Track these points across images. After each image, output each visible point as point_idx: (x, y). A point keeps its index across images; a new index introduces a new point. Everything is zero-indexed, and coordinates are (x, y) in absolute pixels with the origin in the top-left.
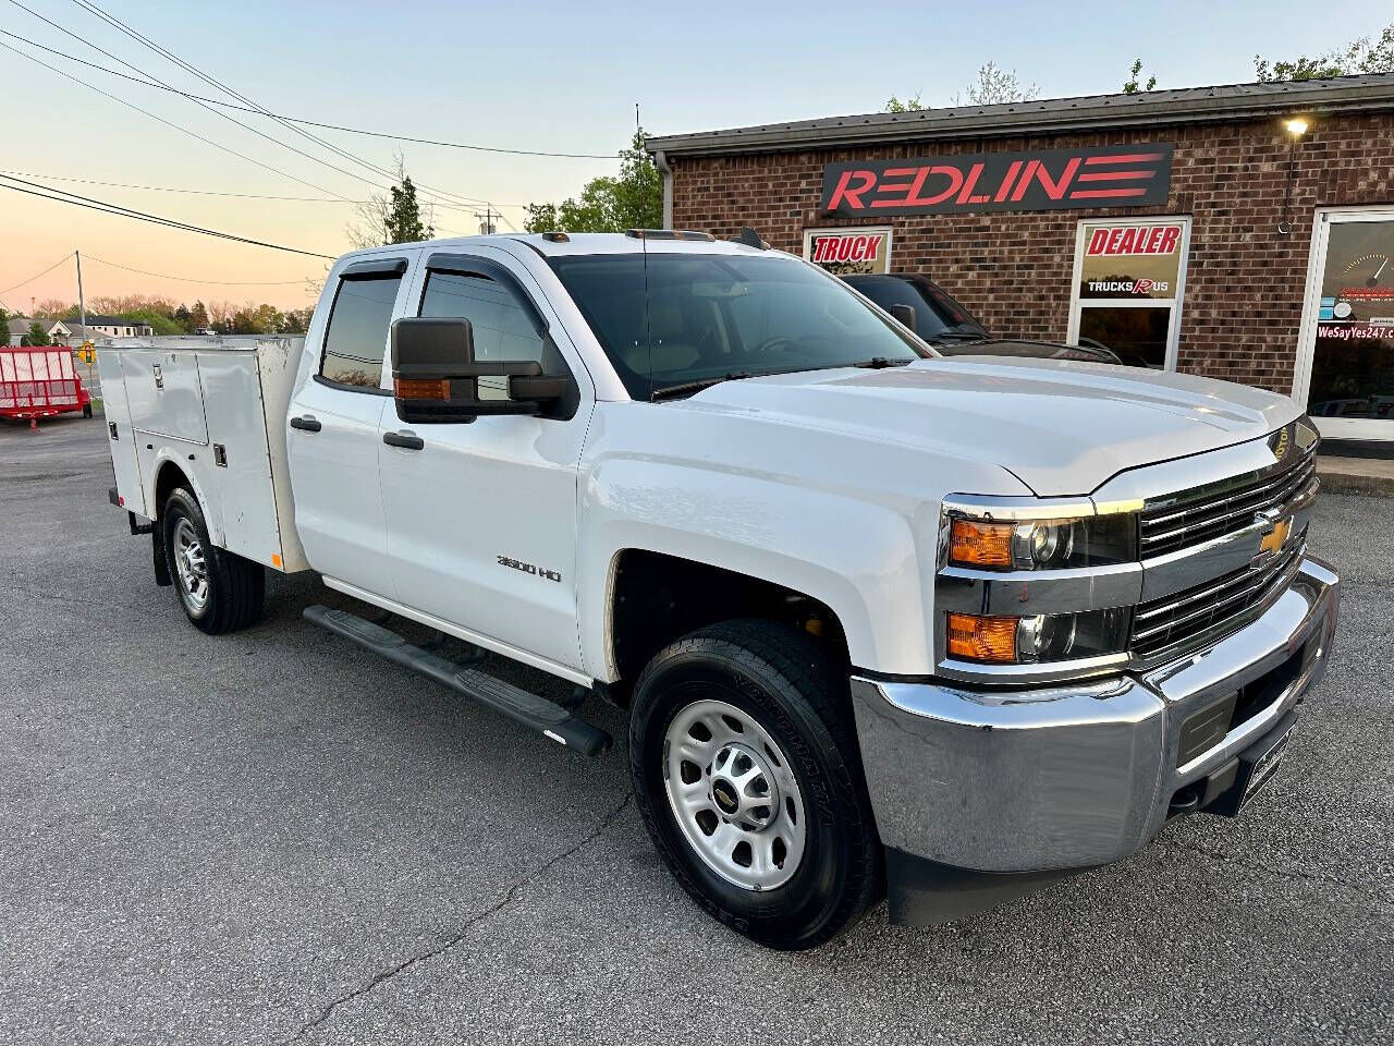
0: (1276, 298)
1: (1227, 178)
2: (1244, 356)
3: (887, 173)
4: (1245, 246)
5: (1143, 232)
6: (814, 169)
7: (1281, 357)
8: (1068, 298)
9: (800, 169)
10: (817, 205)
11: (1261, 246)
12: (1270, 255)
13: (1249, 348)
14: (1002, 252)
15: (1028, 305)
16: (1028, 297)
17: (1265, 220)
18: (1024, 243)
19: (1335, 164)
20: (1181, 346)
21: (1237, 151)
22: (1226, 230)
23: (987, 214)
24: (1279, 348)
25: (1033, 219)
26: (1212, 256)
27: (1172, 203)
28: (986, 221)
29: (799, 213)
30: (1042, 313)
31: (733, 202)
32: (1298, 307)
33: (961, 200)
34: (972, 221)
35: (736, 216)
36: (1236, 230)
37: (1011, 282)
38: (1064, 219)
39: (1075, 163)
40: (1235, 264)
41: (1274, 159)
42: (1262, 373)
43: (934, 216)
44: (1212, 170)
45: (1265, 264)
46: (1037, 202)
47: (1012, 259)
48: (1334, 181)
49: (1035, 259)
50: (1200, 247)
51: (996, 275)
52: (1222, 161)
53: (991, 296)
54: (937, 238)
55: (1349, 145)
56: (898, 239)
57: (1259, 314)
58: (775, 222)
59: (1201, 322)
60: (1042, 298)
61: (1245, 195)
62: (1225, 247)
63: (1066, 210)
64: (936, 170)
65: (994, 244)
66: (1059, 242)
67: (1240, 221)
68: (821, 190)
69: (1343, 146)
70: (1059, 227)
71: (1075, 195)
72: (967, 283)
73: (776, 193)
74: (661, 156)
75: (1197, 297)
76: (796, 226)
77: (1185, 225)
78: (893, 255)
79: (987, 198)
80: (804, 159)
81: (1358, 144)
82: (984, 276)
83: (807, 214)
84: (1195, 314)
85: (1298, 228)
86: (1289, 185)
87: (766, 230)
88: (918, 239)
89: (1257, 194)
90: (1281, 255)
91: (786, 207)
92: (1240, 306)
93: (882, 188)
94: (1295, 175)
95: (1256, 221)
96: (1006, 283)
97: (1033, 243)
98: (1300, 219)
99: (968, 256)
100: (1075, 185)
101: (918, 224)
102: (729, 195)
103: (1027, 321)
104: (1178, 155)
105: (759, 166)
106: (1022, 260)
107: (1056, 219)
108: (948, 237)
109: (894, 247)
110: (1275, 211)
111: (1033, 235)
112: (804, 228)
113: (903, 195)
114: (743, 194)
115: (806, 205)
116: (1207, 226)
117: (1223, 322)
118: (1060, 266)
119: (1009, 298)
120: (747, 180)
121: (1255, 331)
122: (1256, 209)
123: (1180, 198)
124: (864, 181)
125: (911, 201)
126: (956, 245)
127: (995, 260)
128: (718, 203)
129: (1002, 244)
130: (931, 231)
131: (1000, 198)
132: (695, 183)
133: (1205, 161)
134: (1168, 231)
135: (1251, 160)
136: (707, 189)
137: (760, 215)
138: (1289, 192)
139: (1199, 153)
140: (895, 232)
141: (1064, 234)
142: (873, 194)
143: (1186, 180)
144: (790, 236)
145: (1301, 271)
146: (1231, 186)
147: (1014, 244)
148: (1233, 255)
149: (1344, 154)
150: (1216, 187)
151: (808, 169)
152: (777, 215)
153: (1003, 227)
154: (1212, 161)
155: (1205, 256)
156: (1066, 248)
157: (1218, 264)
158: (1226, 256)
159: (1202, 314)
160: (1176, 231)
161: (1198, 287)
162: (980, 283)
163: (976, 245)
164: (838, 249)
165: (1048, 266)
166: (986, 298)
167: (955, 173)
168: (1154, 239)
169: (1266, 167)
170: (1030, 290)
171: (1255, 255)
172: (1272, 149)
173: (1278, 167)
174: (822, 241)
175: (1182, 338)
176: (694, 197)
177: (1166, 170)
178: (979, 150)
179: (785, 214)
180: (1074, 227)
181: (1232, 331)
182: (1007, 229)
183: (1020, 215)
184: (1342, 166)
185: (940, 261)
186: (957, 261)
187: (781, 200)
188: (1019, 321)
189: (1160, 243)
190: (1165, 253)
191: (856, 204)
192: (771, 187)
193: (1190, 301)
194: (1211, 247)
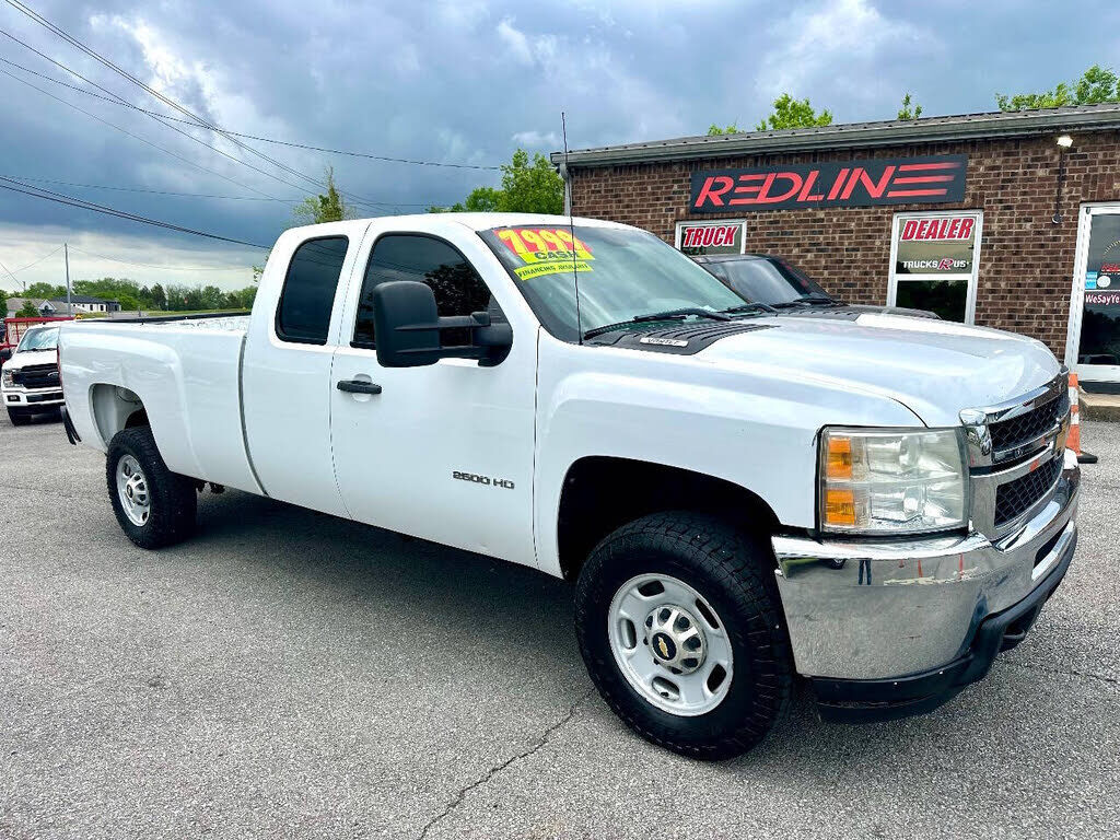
0: (1052, 272)
1: (1010, 181)
2: (1027, 318)
3: (742, 178)
4: (1026, 233)
5: (945, 222)
6: (684, 175)
7: (1057, 318)
8: (887, 273)
9: (673, 176)
10: (686, 203)
11: (1039, 233)
12: (1046, 239)
13: (1032, 311)
14: (833, 238)
15: (855, 279)
16: (856, 273)
17: (1041, 213)
18: (851, 231)
19: (1095, 170)
20: (977, 310)
21: (1018, 160)
22: (1011, 221)
23: (822, 209)
24: (1055, 311)
25: (857, 213)
26: (1001, 240)
27: (968, 200)
28: (821, 215)
29: (672, 210)
30: (866, 285)
31: (620, 201)
32: (1069, 280)
33: (801, 198)
34: (809, 215)
35: (622, 212)
36: (1018, 220)
37: (842, 261)
38: (883, 213)
39: (890, 170)
40: (1018, 246)
41: (1047, 166)
42: (1042, 330)
43: (779, 211)
44: (999, 174)
45: (1042, 246)
46: (860, 199)
47: (842, 244)
48: (1094, 183)
49: (860, 243)
50: (992, 234)
51: (830, 256)
52: (1006, 168)
53: (826, 272)
54: (782, 228)
55: (1105, 155)
56: (751, 229)
57: (1039, 285)
58: (653, 216)
59: (993, 291)
60: (866, 273)
61: (1025, 193)
62: (1011, 233)
63: (884, 206)
64: (780, 176)
65: (827, 232)
66: (879, 231)
67: (1021, 214)
68: (690, 192)
69: (1101, 157)
70: (879, 218)
71: (891, 194)
72: (807, 262)
73: (653, 194)
74: (563, 167)
75: (989, 272)
76: (670, 219)
77: (978, 218)
78: (747, 241)
79: (821, 197)
80: (676, 168)
81: (1112, 155)
82: (821, 256)
83: (678, 210)
84: (988, 285)
85: (1068, 219)
86: (1060, 186)
87: (646, 222)
88: (766, 228)
89: (1034, 192)
90: (1055, 239)
91: (662, 205)
92: (1024, 279)
93: (739, 190)
94: (1064, 178)
95: (1035, 213)
96: (837, 262)
97: (858, 231)
98: (1068, 213)
99: (807, 241)
100: (891, 187)
101: (766, 217)
102: (616, 196)
103: (854, 291)
104: (972, 163)
105: (640, 173)
106: (850, 244)
107: (876, 213)
108: (791, 227)
109: (748, 235)
110: (1048, 206)
111: (858, 225)
112: (677, 221)
113: (755, 195)
114: (628, 195)
115: (678, 203)
116: (996, 218)
117: (1010, 291)
118: (880, 249)
119: (841, 273)
120: (631, 184)
121: (1036, 298)
122: (1034, 204)
123: (974, 196)
124: (722, 185)
125: (761, 199)
126: (797, 233)
127: (828, 244)
128: (608, 202)
129: (834, 232)
130: (777, 222)
131: (832, 196)
132: (589, 187)
133: (993, 168)
134: (965, 222)
135: (1029, 167)
136: (599, 192)
137: (641, 211)
138: (1059, 192)
139: (988, 162)
140: (749, 223)
141: (884, 224)
142: (731, 195)
143: (978, 182)
144: (665, 227)
145: (1070, 253)
146: (1014, 187)
147: (844, 232)
148: (1017, 240)
149: (1102, 162)
150: (1003, 188)
151: (679, 176)
152: (655, 210)
153: (835, 220)
154: (998, 168)
155: (994, 240)
156: (884, 235)
157: (1005, 247)
158: (1011, 240)
159: (993, 285)
160: (971, 222)
161: (990, 264)
162: (817, 262)
163: (813, 232)
164: (703, 237)
165: (871, 249)
166: (822, 274)
167: (796, 178)
168: (954, 227)
169: (1041, 173)
170: (856, 267)
171: (1034, 239)
172: (1045, 158)
173: (1051, 172)
174: (690, 231)
175: (978, 304)
176: (589, 198)
177: (962, 175)
178: (815, 161)
179: (661, 210)
180: (891, 219)
181: (1018, 298)
182: (838, 220)
183: (848, 209)
184: (1100, 171)
185: (784, 245)
186: (798, 245)
187: (658, 199)
188: (849, 292)
189: (958, 231)
190: (963, 238)
191: (718, 202)
192: (650, 190)
193: (984, 275)
194: (999, 233)
